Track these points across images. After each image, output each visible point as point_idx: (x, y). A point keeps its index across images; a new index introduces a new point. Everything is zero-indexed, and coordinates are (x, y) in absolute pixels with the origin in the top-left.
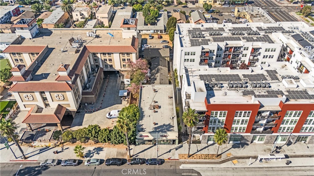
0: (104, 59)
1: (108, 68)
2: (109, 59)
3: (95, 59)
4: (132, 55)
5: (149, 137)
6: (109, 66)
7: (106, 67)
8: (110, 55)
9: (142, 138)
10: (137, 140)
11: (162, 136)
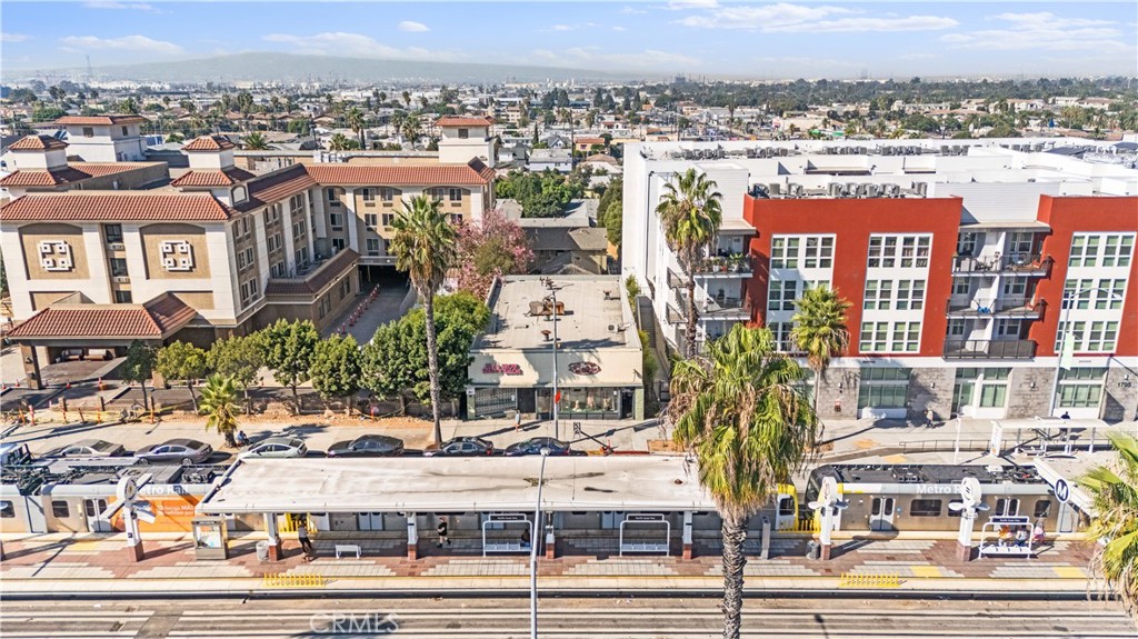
0: (367, 216)
1: (376, 254)
2: (385, 216)
3: (333, 216)
4: (469, 201)
5: (521, 373)
6: (381, 246)
7: (370, 248)
8: (390, 199)
9: (495, 381)
10: (470, 391)
11: (577, 368)
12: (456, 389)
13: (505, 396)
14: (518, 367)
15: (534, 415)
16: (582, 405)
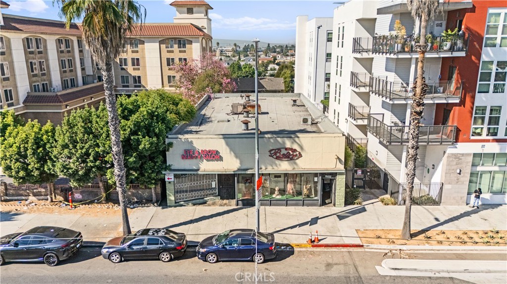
1: (128, 86)
2: (133, 59)
4: (191, 49)
5: (220, 159)
6: (131, 81)
8: (136, 46)
9: (195, 168)
10: (169, 177)
11: (278, 154)
12: (153, 175)
13: (205, 182)
14: (217, 152)
15: (234, 202)
16: (282, 192)
